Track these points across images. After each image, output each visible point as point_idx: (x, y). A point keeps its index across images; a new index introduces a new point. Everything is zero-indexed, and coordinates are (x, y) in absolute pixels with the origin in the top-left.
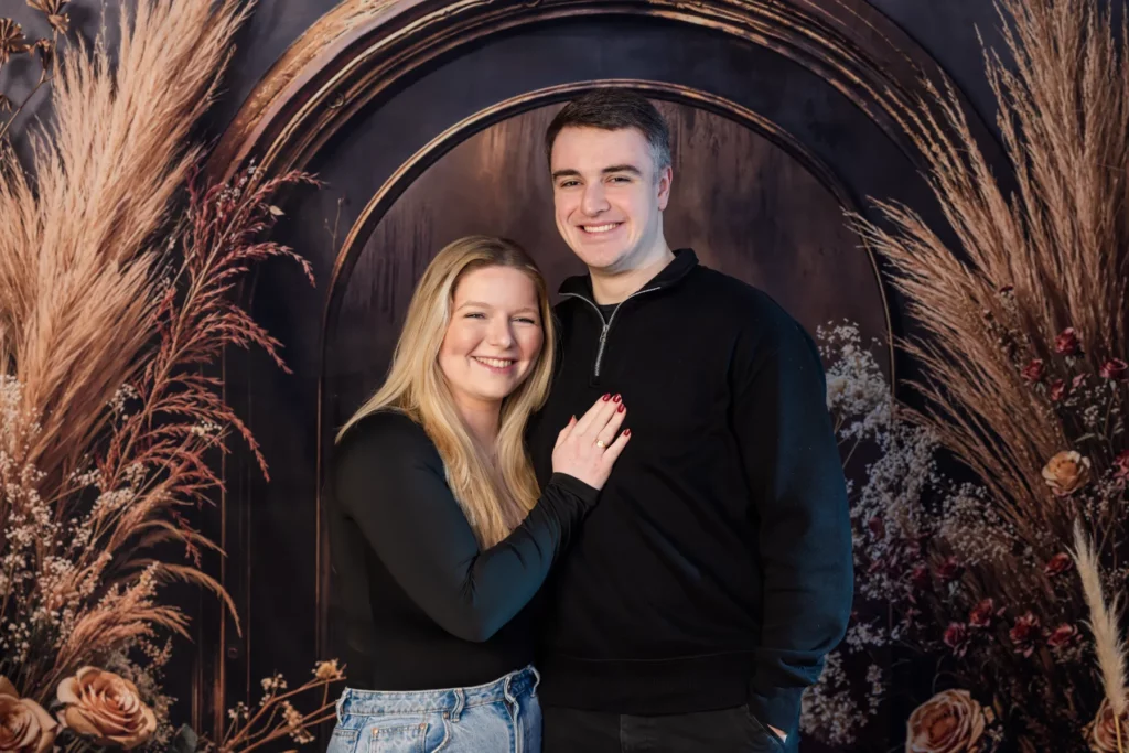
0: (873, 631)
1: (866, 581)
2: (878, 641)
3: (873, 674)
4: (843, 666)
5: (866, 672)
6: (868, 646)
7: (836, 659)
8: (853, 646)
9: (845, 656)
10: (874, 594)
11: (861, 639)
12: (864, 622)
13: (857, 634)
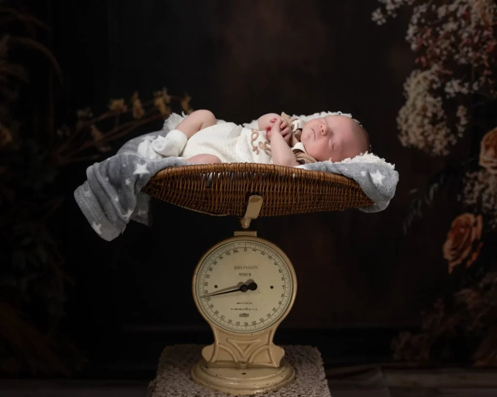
0: (461, 85)
1: (458, 52)
2: (465, 91)
3: (461, 112)
4: (443, 107)
5: (456, 110)
6: (459, 94)
7: (438, 102)
8: (449, 94)
9: (444, 100)
10: (463, 61)
11: (454, 89)
12: (456, 78)
13: (452, 86)
